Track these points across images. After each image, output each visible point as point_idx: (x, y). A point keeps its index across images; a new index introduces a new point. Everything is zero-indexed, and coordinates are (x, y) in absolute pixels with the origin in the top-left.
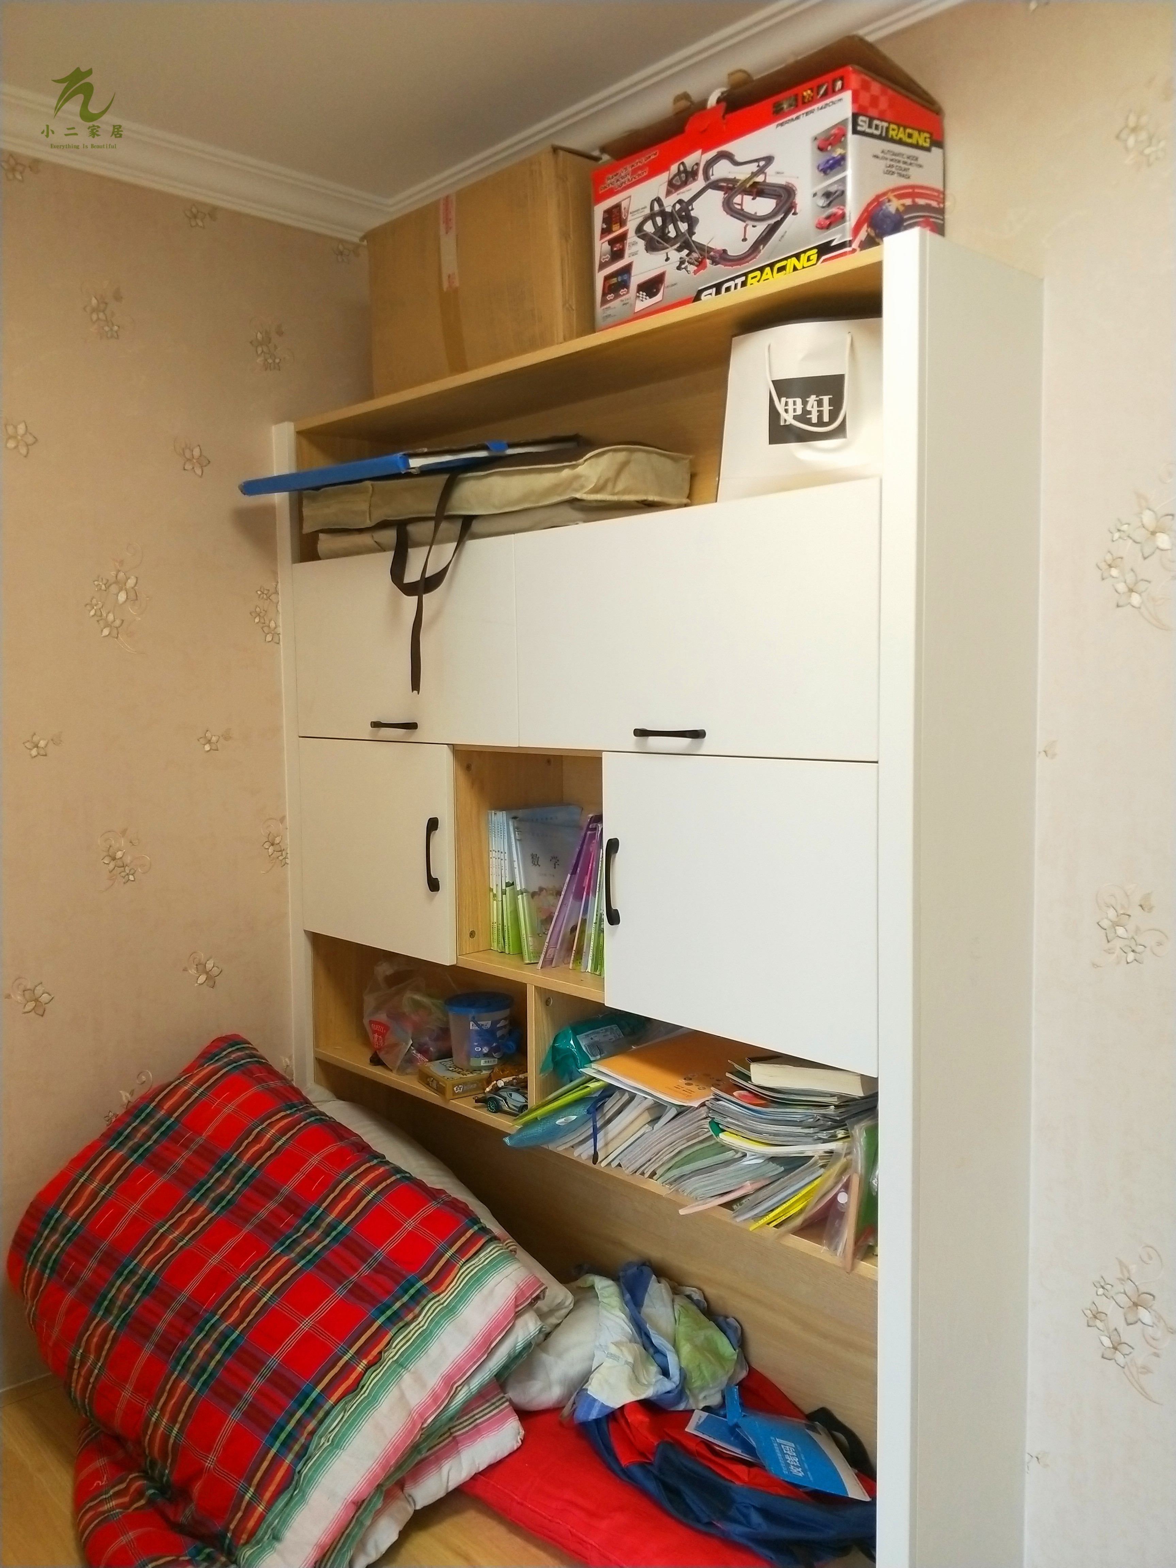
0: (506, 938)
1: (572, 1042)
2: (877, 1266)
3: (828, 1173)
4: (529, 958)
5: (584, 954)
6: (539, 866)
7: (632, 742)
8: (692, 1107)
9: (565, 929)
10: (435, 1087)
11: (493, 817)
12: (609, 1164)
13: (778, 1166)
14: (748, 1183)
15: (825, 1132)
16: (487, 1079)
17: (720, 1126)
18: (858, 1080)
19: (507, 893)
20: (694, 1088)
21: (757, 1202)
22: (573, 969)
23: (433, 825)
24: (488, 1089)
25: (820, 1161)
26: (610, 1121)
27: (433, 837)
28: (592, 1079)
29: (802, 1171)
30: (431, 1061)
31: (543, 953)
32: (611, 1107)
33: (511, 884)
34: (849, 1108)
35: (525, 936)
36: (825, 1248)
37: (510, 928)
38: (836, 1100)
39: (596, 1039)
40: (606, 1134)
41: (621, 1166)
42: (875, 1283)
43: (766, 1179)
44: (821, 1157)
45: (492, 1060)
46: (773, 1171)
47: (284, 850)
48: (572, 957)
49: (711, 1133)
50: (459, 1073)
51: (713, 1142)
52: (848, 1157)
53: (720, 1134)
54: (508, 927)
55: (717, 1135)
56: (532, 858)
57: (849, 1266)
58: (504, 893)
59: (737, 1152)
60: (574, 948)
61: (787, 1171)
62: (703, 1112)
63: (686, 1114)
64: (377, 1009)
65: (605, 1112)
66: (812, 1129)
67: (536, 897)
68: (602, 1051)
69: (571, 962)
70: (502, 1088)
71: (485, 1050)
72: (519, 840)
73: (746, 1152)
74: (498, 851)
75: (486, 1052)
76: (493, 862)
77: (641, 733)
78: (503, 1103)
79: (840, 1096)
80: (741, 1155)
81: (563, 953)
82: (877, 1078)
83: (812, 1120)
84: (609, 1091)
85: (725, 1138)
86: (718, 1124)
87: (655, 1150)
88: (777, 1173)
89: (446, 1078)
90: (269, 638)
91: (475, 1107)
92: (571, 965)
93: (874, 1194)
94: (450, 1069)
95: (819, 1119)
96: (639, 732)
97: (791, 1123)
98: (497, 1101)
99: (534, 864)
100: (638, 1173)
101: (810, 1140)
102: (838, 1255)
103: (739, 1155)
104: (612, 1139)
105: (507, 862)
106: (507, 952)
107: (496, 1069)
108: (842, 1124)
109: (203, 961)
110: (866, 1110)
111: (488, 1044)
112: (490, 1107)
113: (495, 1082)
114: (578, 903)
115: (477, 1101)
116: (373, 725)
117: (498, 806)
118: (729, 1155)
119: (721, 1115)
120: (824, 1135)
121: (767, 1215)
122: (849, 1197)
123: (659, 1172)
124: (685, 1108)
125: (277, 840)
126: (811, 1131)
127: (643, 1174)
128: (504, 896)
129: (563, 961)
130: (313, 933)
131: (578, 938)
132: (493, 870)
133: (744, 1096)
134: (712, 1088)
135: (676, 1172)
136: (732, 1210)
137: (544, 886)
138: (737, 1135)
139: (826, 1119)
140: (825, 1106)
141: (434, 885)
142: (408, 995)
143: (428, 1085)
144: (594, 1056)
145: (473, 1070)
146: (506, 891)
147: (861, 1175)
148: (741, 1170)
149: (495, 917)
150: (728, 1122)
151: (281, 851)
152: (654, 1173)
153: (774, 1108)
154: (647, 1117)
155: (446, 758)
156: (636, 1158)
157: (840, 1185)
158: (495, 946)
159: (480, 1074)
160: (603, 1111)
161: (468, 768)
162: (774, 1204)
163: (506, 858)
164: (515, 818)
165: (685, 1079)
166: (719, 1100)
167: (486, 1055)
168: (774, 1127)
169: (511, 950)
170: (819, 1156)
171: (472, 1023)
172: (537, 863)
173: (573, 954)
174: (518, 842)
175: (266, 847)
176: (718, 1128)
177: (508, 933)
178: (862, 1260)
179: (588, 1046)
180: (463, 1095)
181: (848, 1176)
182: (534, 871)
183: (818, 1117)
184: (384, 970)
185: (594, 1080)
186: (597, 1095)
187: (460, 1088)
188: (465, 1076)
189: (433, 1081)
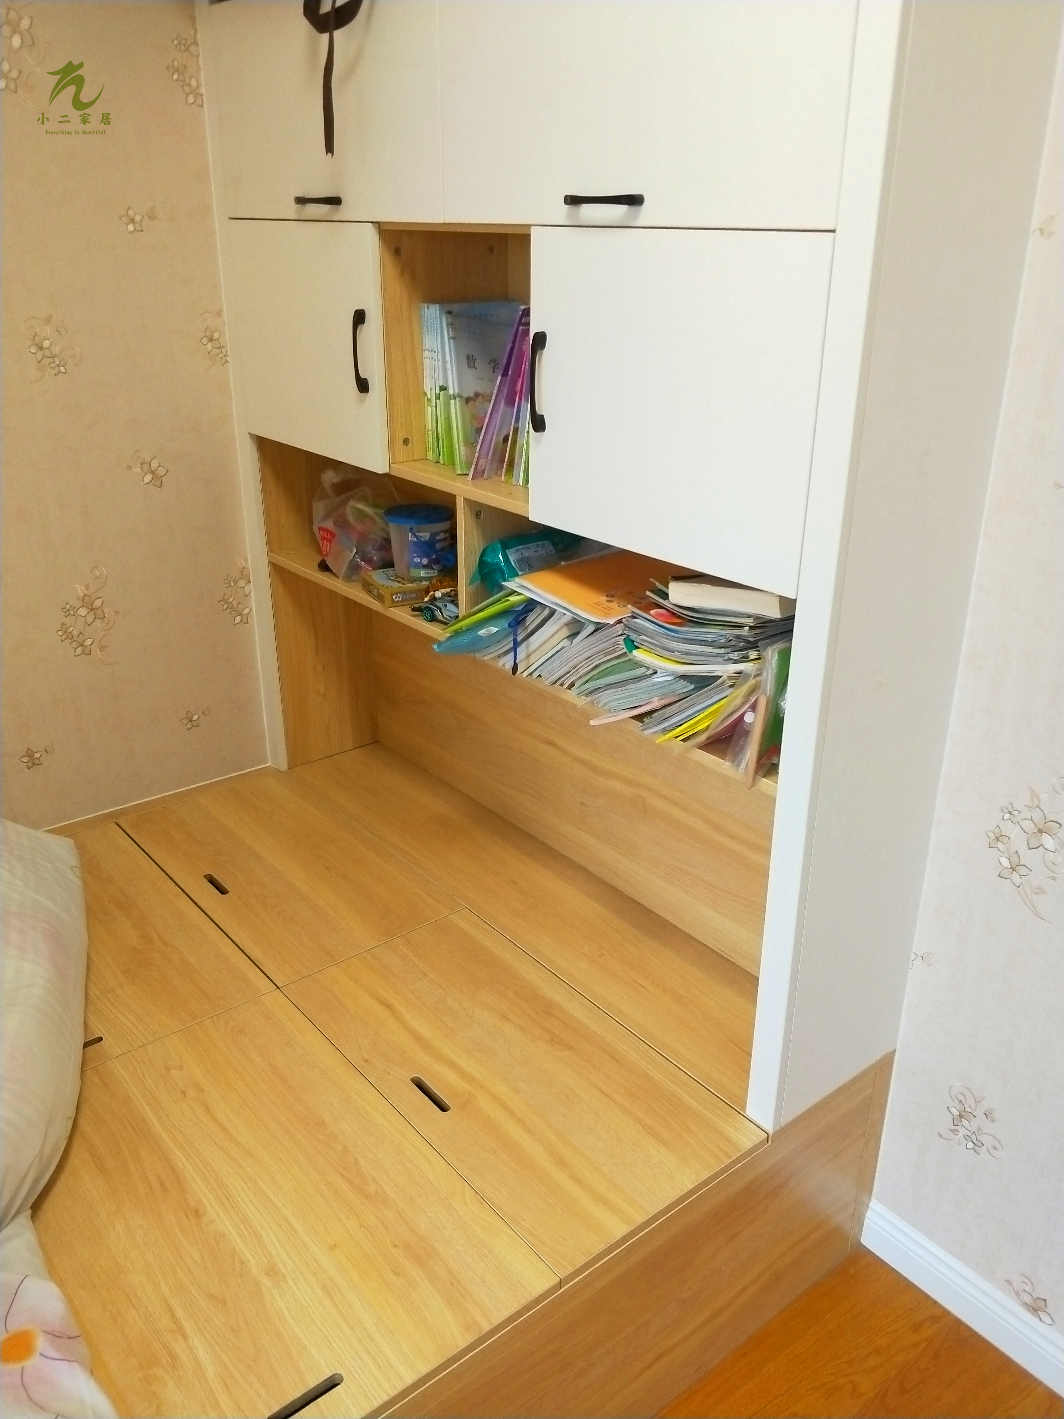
0: (441, 448)
1: (500, 556)
2: (777, 784)
3: (736, 693)
4: (461, 469)
5: (515, 466)
6: (476, 368)
7: (562, 212)
8: (609, 623)
9: (496, 439)
10: (375, 593)
11: (426, 312)
12: (531, 674)
13: (689, 684)
14: (656, 699)
15: (736, 653)
16: (425, 590)
17: (635, 643)
18: (776, 602)
19: (441, 397)
20: (614, 605)
21: (665, 717)
22: (506, 482)
23: (359, 317)
24: (426, 599)
25: (728, 681)
26: (532, 633)
27: (360, 331)
28: (513, 593)
29: (710, 690)
30: (375, 570)
31: (474, 463)
32: (533, 620)
33: (443, 388)
34: (765, 630)
35: (457, 445)
36: (727, 763)
37: (444, 436)
38: (752, 621)
39: (526, 554)
40: (527, 647)
41: (541, 677)
42: (774, 799)
43: (675, 696)
44: (730, 678)
45: (432, 571)
46: (683, 688)
47: (223, 347)
48: (504, 468)
49: (625, 650)
50: (399, 582)
51: (627, 658)
52: (757, 678)
53: (634, 651)
54: (443, 435)
55: (631, 652)
56: (468, 359)
57: (750, 782)
58: (438, 397)
59: (648, 668)
60: (506, 459)
61: (696, 689)
62: (619, 629)
63: (604, 630)
64: (326, 517)
65: (527, 624)
66: (723, 649)
67: (471, 403)
68: (529, 566)
69: (503, 474)
70: (440, 599)
71: (425, 561)
72: (454, 338)
73: (657, 669)
74: (432, 350)
75: (425, 563)
76: (427, 362)
77: (573, 201)
78: (438, 613)
79: (757, 618)
80: (652, 672)
81: (495, 464)
82: (796, 599)
83: (724, 640)
84: (531, 605)
85: (638, 655)
86: (633, 641)
87: (572, 664)
88: (688, 690)
89: (385, 587)
90: (191, 99)
91: (413, 616)
92: (503, 477)
93: (781, 716)
94: (392, 578)
95: (731, 640)
96: (569, 198)
97: (703, 643)
98: (432, 611)
99: (470, 366)
100: (557, 684)
101: (720, 660)
102: (740, 771)
103: (650, 672)
104: (533, 652)
105: (440, 362)
106: (442, 462)
107: (434, 581)
108: (756, 645)
109: (147, 460)
110: (782, 633)
111: (427, 555)
112: (425, 616)
113: (432, 593)
114: (510, 410)
115: (413, 610)
116: (297, 201)
117: (431, 299)
118: (641, 671)
119: (636, 632)
120: (735, 656)
121: (673, 730)
122: (755, 717)
123: (577, 684)
124: (601, 625)
125: (216, 335)
126: (722, 651)
127: (562, 685)
128: (438, 401)
129: (496, 473)
130: (258, 436)
131: (510, 449)
132: (427, 372)
133: (661, 615)
134: (629, 606)
135: (591, 685)
136: (643, 722)
137: (480, 391)
138: (650, 652)
139: (739, 640)
140: (741, 626)
141: (363, 386)
142: (352, 503)
143: (369, 592)
144: (522, 570)
145: (414, 580)
146: (440, 395)
147: (769, 697)
148: (653, 686)
149: (430, 425)
150: (642, 640)
151: (220, 348)
152: (572, 685)
153: (688, 627)
154: (565, 632)
155: (370, 238)
156: (555, 669)
157: (748, 706)
158: (430, 456)
159: (419, 584)
160: (526, 624)
161: (397, 252)
162: (682, 720)
163: (440, 358)
164: (449, 313)
165: (607, 596)
166: (635, 618)
167: (425, 567)
168: (687, 646)
169: (446, 459)
170: (728, 677)
171: (410, 534)
172: (474, 365)
173: (505, 466)
174: (451, 340)
175: (205, 343)
176: (632, 645)
177: (443, 442)
178: (763, 778)
179: (517, 561)
180: (403, 604)
181: (756, 697)
182: (469, 373)
183: (731, 638)
184: (329, 477)
185: (516, 593)
186: (520, 608)
187: (400, 596)
188: (404, 586)
189: (374, 588)
